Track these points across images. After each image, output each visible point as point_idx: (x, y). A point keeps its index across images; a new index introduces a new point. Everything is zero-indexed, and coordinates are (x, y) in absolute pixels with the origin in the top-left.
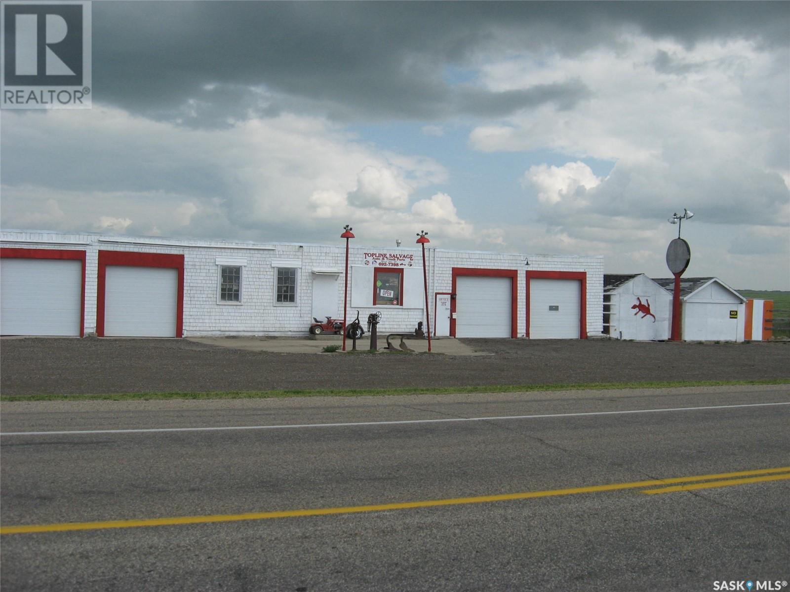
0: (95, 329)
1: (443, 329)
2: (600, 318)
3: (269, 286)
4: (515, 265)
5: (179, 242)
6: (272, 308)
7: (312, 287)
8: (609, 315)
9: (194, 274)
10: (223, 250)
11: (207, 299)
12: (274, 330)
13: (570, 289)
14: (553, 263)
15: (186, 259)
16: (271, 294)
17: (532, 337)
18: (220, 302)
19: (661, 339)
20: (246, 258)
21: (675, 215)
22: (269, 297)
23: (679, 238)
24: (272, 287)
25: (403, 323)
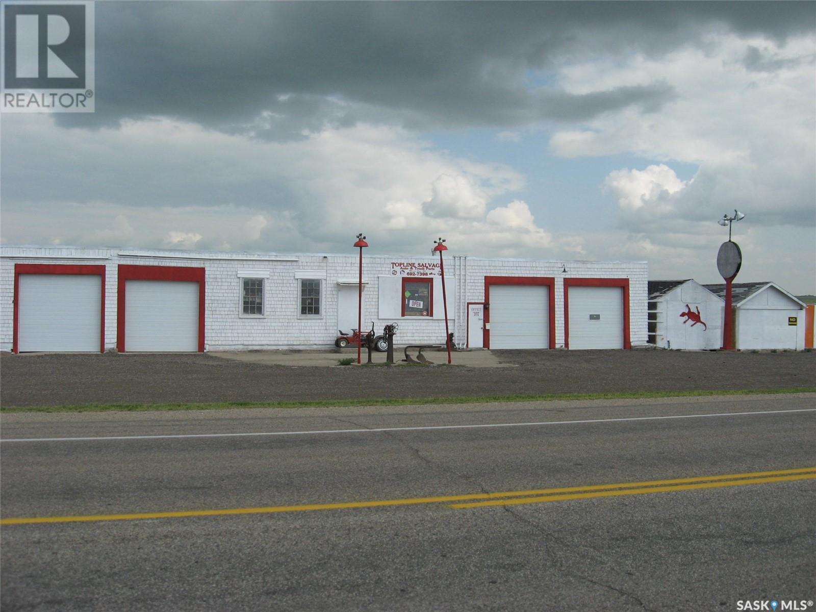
0: (116, 344)
1: (476, 340)
2: (645, 326)
3: (293, 299)
4: (551, 272)
5: (200, 254)
6: (296, 321)
7: (337, 298)
8: (656, 323)
9: (215, 287)
10: (245, 263)
11: (229, 313)
12: (298, 343)
13: (613, 297)
14: (593, 270)
15: (207, 272)
16: (296, 307)
17: (571, 348)
18: (242, 315)
19: (712, 348)
20: (269, 270)
21: (725, 217)
22: (293, 310)
23: (730, 241)
24: (296, 299)
25: (434, 335)
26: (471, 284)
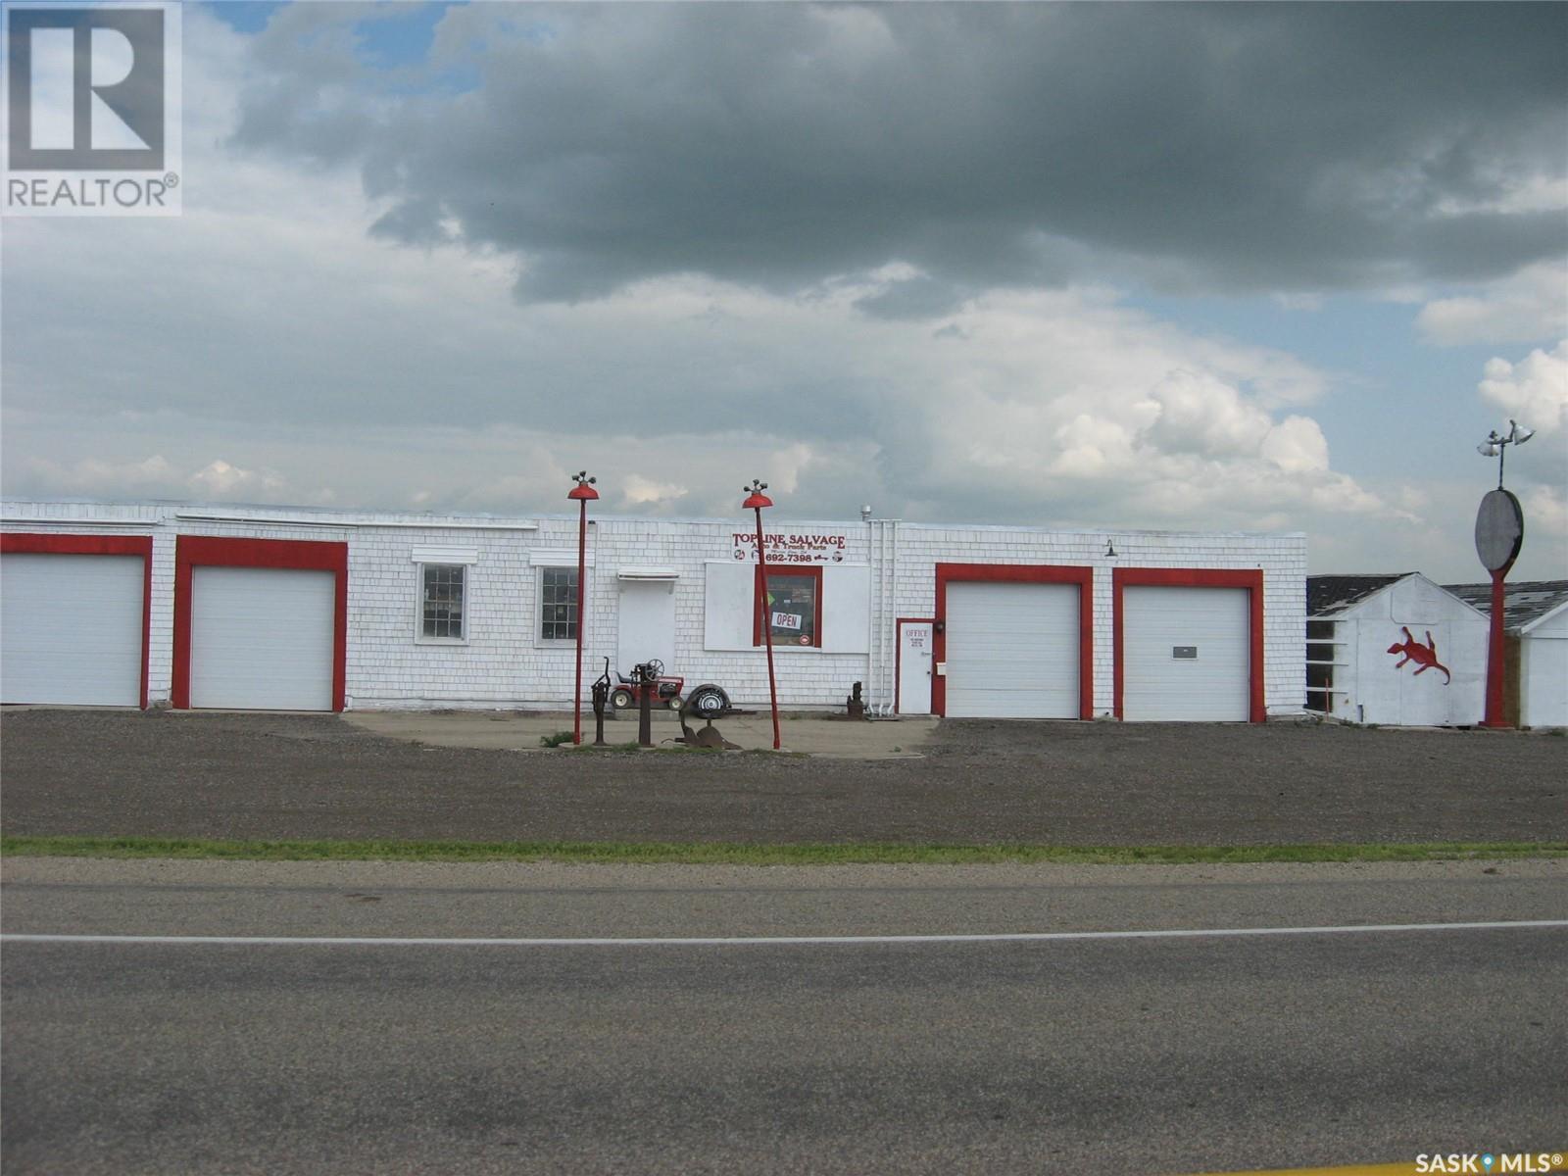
0: (169, 692)
1: (916, 698)
2: (1298, 674)
3: (527, 606)
4: (1085, 556)
5: (338, 516)
6: (532, 651)
7: (617, 606)
8: (1331, 666)
9: (367, 582)
10: (427, 532)
12: (535, 697)
13: (1226, 611)
14: (1179, 551)
15: (350, 552)
16: (531, 623)
17: (1128, 717)
18: (420, 638)
19: (1466, 723)
20: (476, 547)
21: (1492, 437)
22: (525, 630)
23: (1500, 488)
24: (531, 608)
25: (823, 685)
26: (906, 580)
